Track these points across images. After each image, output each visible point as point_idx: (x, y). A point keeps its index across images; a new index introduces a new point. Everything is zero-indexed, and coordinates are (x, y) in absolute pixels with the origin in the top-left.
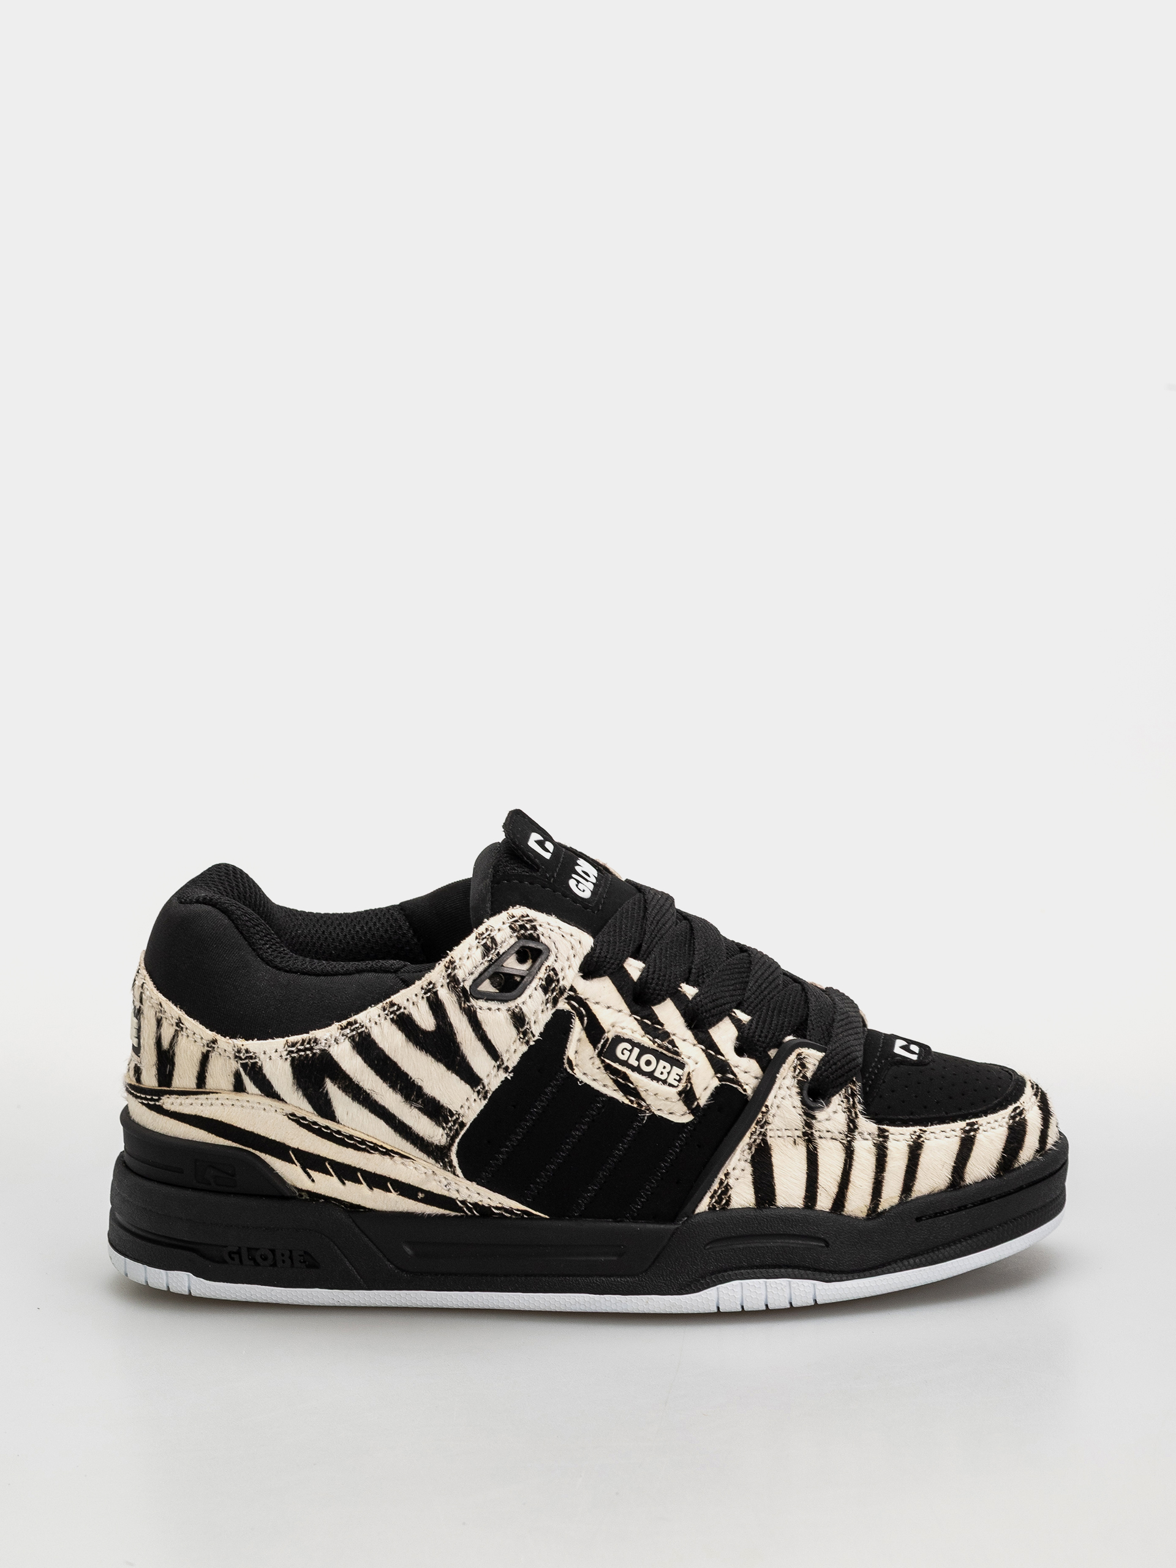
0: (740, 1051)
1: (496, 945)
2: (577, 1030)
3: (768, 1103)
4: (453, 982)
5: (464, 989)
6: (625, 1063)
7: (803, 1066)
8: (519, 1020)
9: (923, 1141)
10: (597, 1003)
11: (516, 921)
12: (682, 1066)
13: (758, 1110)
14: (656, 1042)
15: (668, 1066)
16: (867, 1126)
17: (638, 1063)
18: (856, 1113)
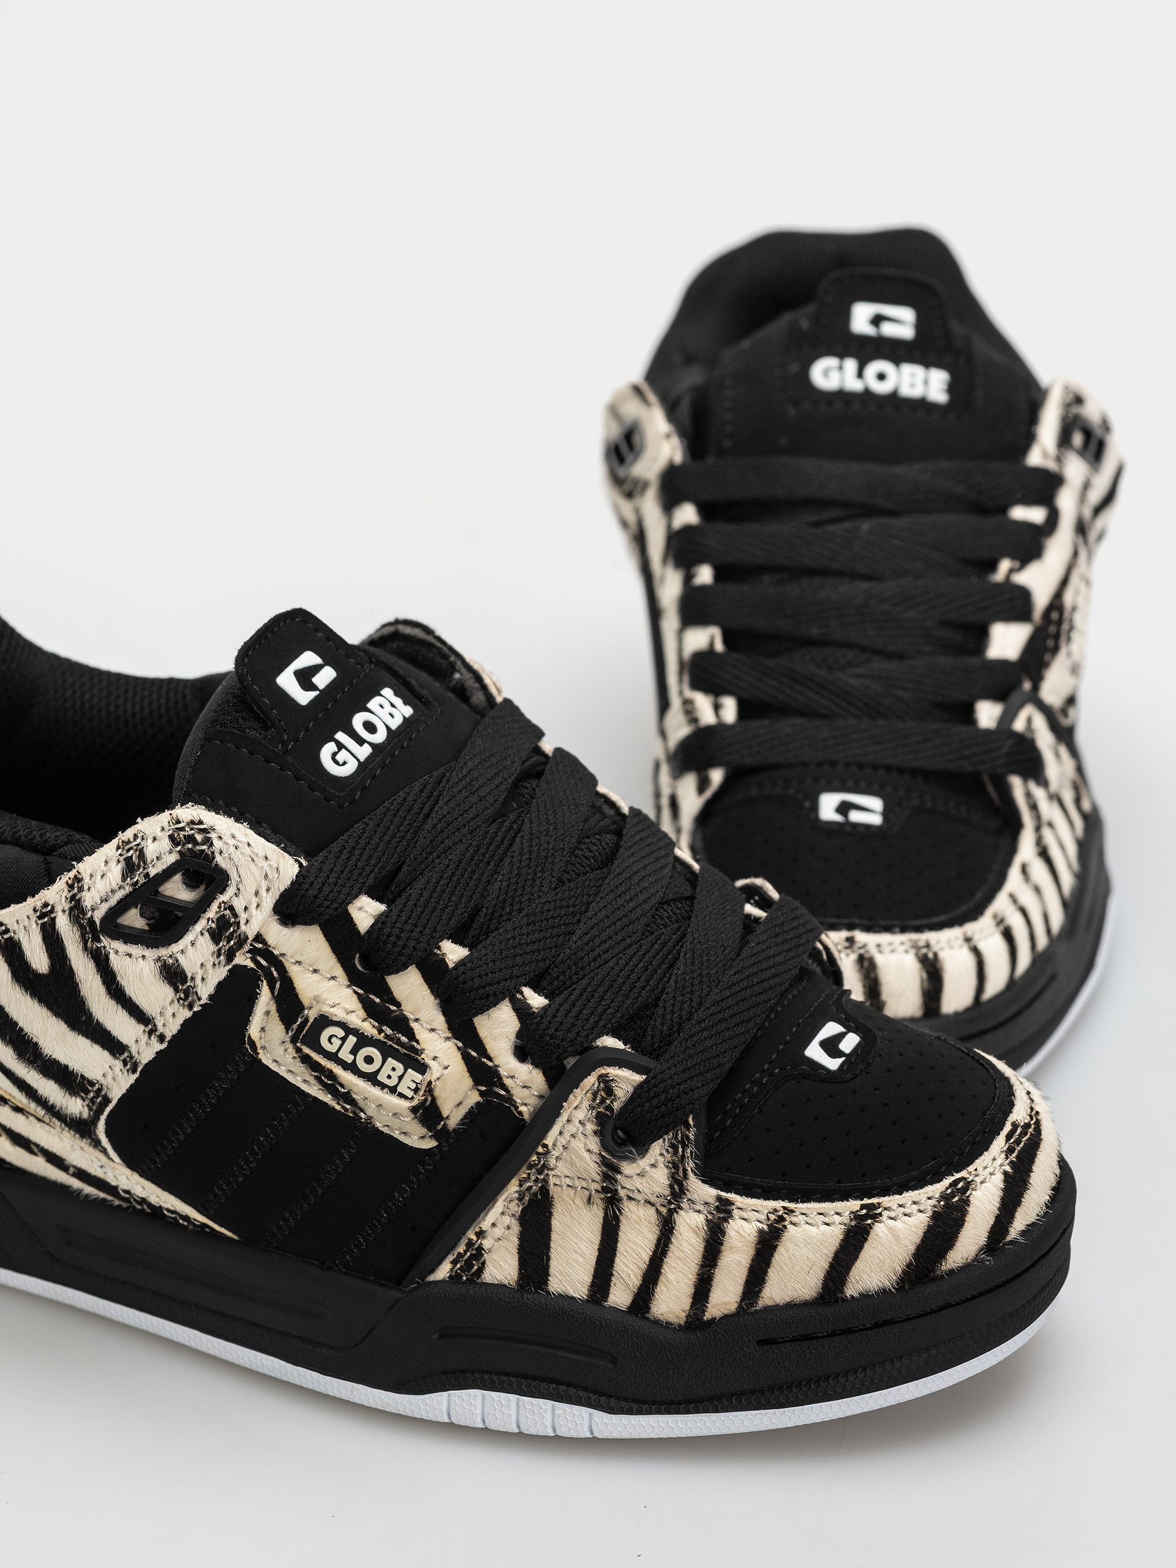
0: (522, 1053)
1: (145, 863)
2: (265, 999)
3: (549, 1140)
4: (76, 910)
5: (91, 921)
6: (333, 1057)
7: (609, 1091)
8: (173, 975)
9: (785, 1227)
10: (299, 963)
11: (182, 829)
12: (422, 1068)
13: (533, 1150)
14: (383, 1032)
15: (400, 1067)
16: (702, 1192)
17: (352, 1057)
18: (685, 1170)
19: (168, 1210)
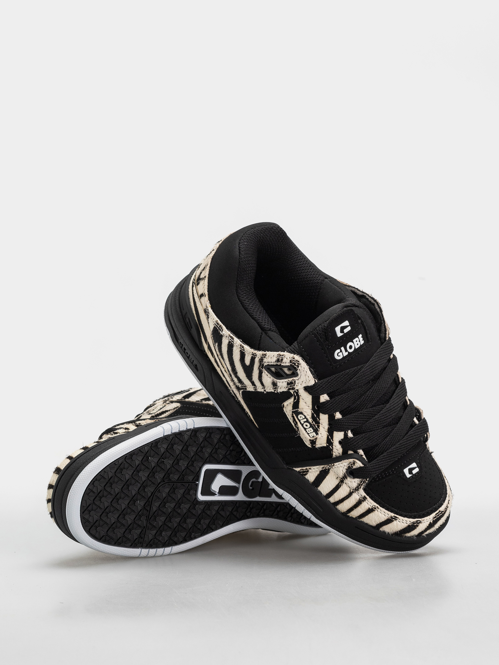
0: (340, 442)
1: (282, 362)
2: (291, 400)
3: (335, 464)
4: (261, 360)
5: (263, 365)
6: (299, 421)
7: (354, 464)
8: (274, 384)
9: (375, 510)
10: (303, 399)
11: (294, 361)
12: (317, 434)
13: (331, 464)
14: (313, 423)
15: (312, 431)
16: (362, 493)
17: (303, 423)
18: (361, 487)
19: (246, 411)
